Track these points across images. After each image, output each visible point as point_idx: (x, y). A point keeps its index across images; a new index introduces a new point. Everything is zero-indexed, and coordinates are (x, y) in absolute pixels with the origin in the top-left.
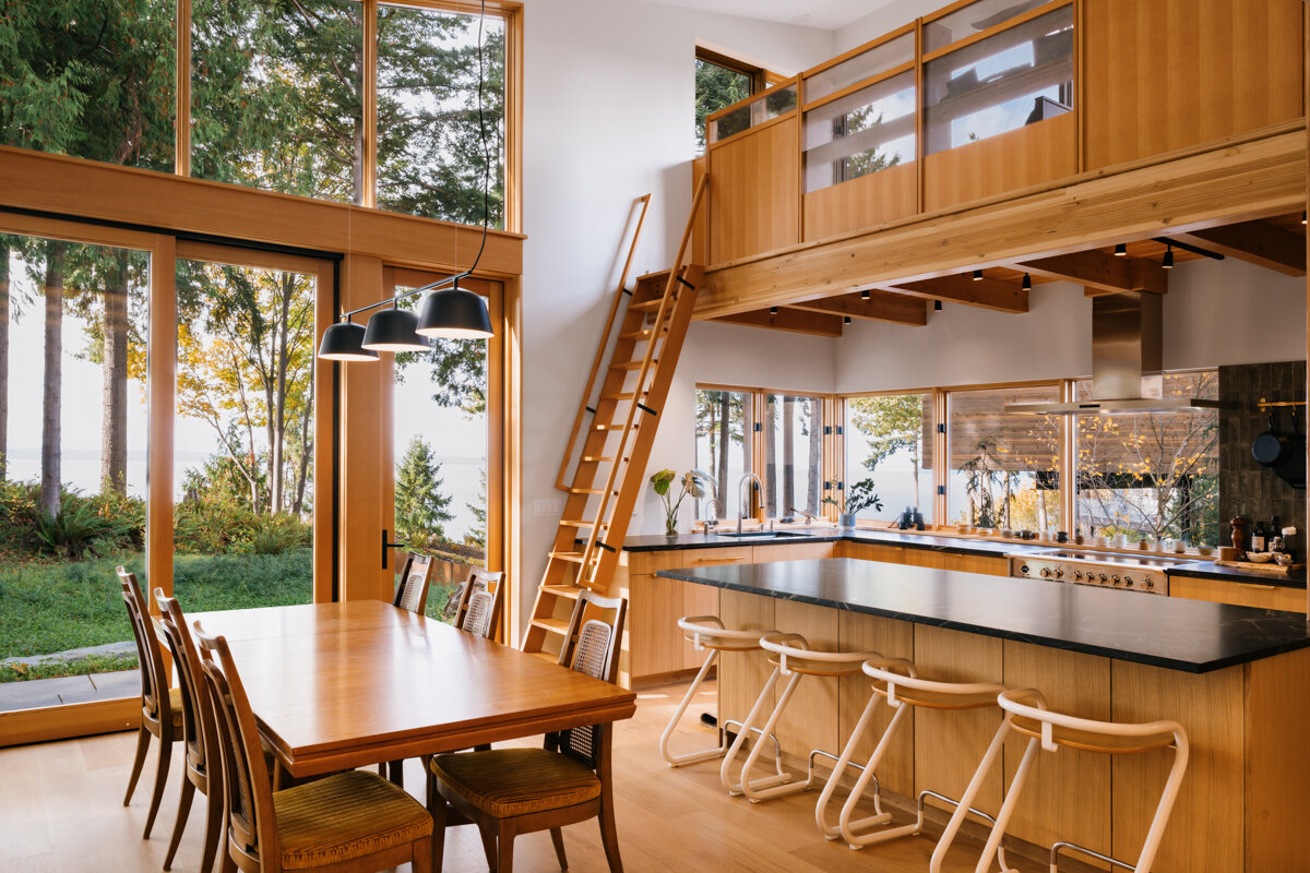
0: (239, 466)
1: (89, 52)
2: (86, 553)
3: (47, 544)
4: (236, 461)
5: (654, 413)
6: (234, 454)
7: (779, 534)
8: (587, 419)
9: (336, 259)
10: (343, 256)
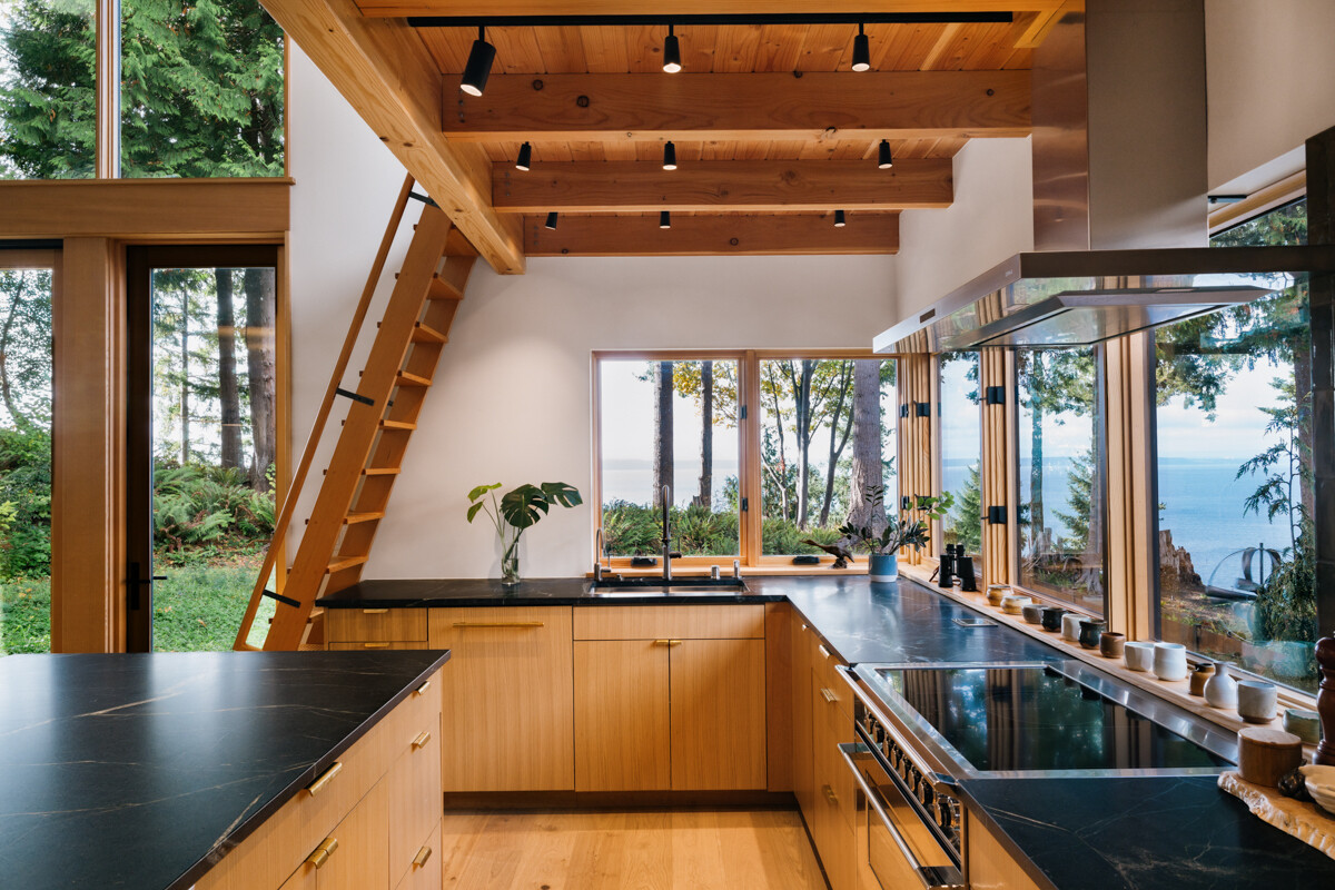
5: (371, 403)
10: (61, 240)
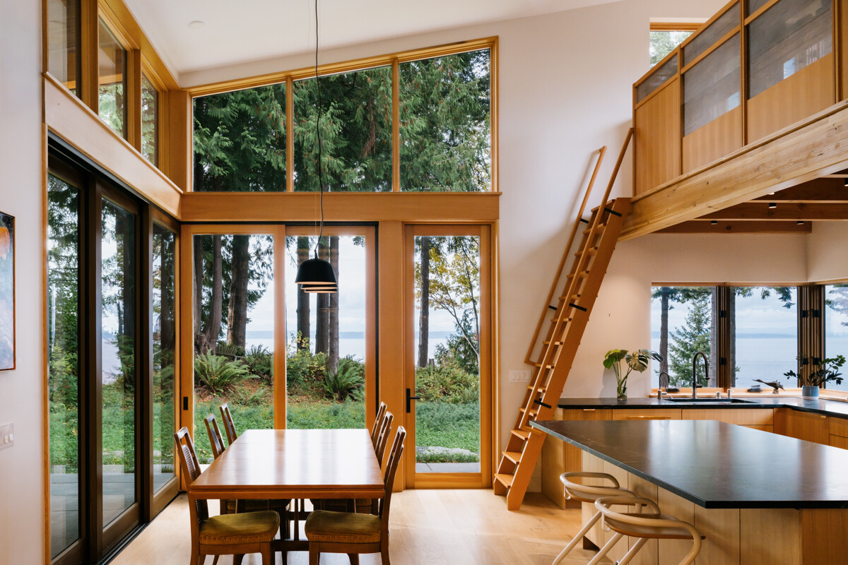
0: (469, 343)
1: (349, 91)
2: (348, 398)
3: (328, 392)
4: (467, 339)
5: (585, 310)
6: (466, 335)
7: (734, 401)
8: (551, 314)
9: (375, 225)
10: (378, 222)
